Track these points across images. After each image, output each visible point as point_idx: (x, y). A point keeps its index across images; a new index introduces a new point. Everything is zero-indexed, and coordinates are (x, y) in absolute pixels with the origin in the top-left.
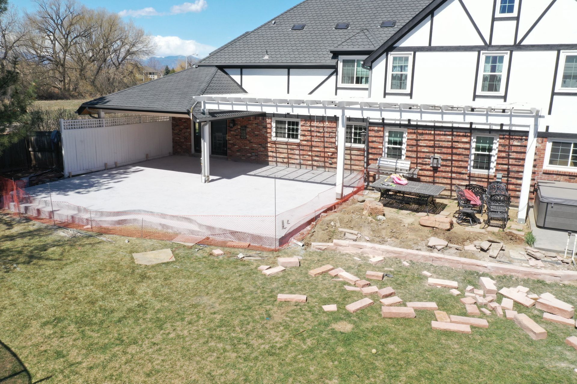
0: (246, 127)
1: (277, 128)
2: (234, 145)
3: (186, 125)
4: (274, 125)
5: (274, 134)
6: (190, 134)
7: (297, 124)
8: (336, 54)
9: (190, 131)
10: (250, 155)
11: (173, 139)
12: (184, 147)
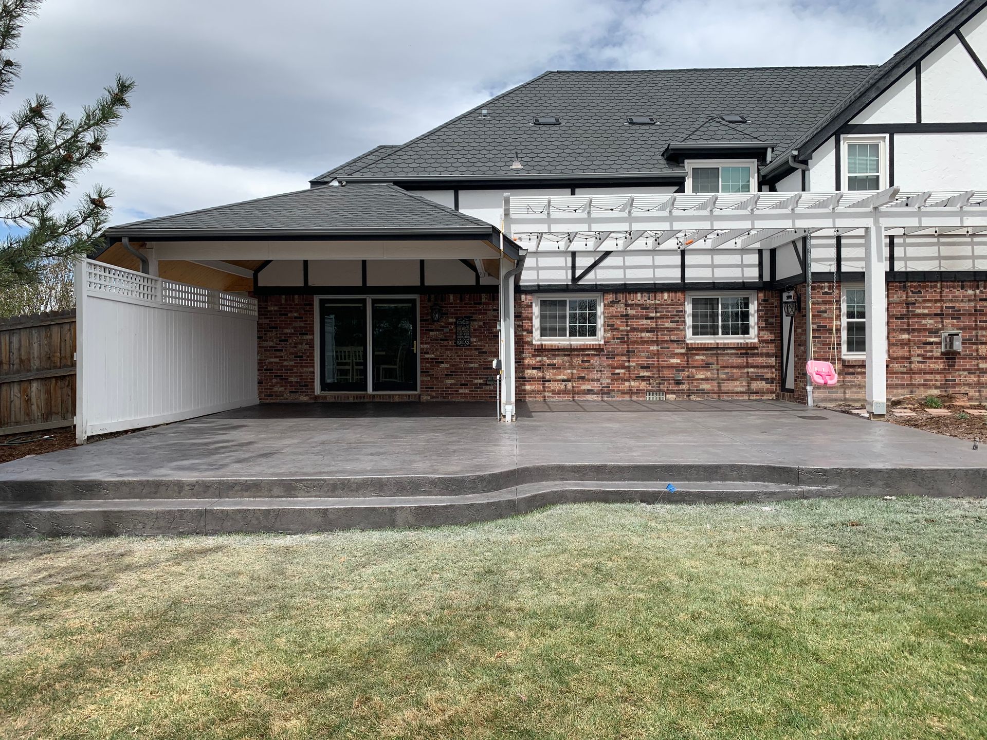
0: (469, 318)
1: (543, 317)
2: (437, 361)
3: (302, 324)
4: (536, 310)
5: (536, 333)
6: (312, 347)
7: (592, 306)
8: (675, 157)
9: (313, 340)
10: (481, 381)
11: (260, 363)
12: (293, 379)
